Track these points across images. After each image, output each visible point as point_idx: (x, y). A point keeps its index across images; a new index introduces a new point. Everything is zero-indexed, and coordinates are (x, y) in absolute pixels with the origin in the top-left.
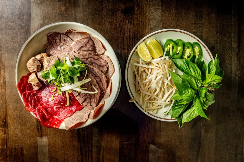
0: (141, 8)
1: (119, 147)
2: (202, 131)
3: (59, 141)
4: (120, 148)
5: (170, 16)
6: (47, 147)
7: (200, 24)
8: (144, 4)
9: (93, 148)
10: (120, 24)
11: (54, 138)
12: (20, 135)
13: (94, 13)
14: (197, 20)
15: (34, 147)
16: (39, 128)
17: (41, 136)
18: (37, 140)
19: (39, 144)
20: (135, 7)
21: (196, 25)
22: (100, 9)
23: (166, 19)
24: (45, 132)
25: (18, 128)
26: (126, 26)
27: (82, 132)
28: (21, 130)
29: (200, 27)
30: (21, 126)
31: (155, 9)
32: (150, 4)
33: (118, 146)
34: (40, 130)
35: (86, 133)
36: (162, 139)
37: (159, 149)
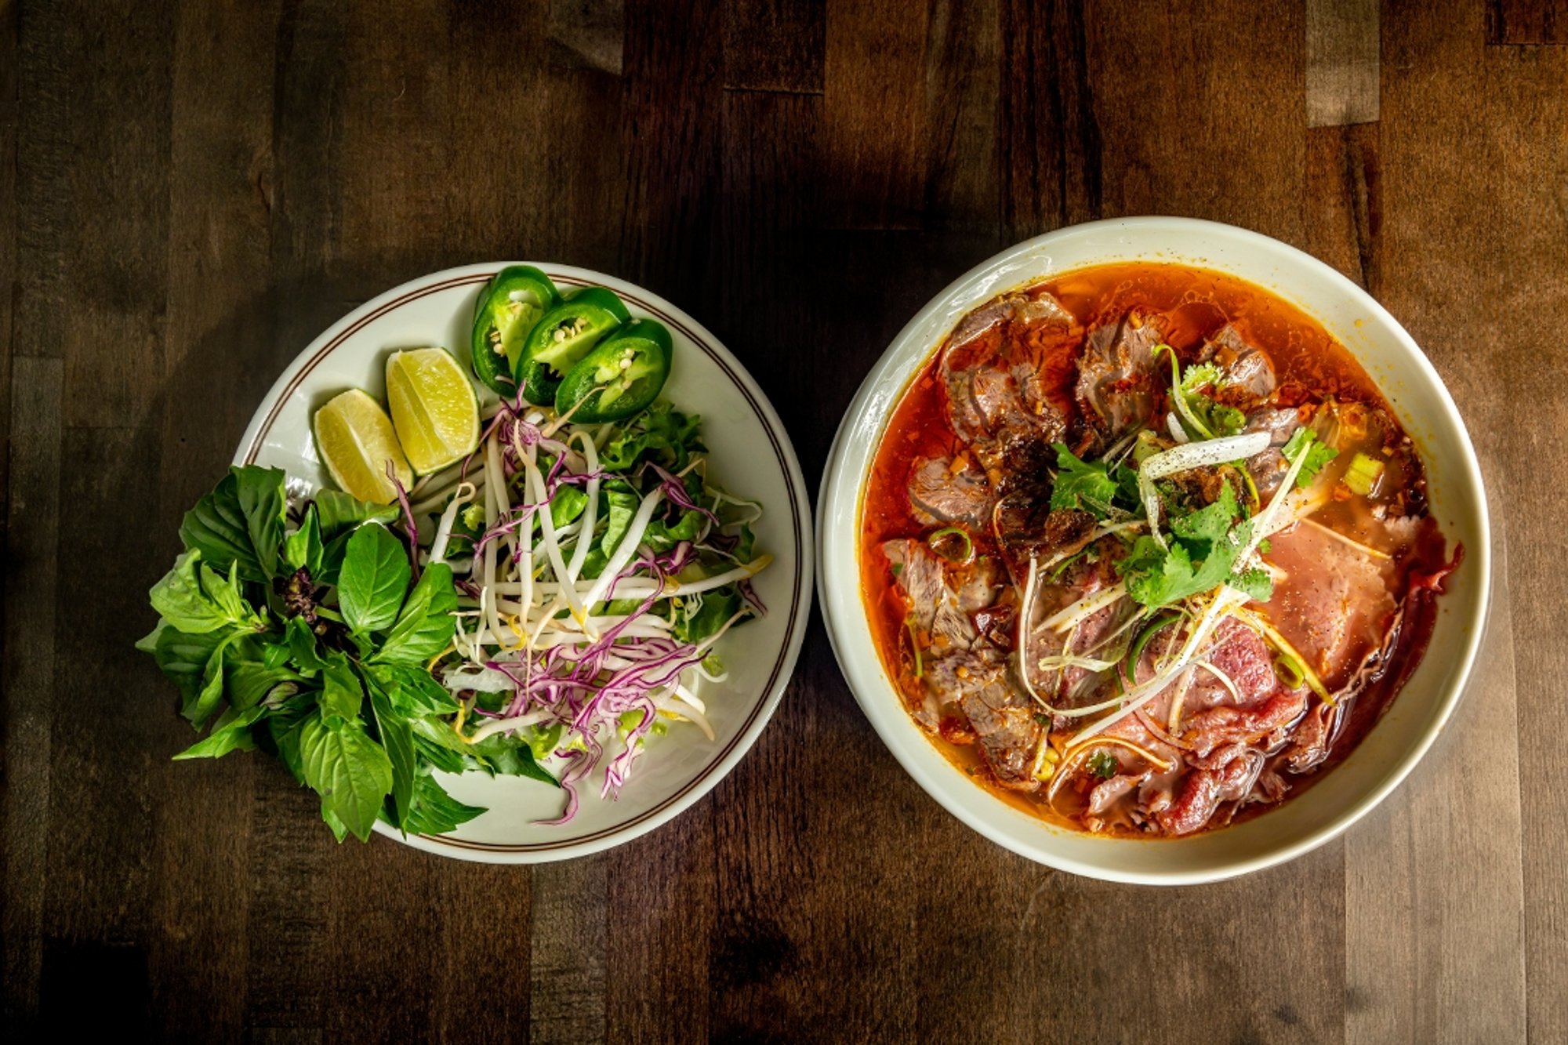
0: (663, 979)
1: (821, 59)
2: (270, 153)
3: (1227, 95)
4: (818, 50)
5: (476, 923)
6: (1311, 54)
7: (273, 872)
8: (646, 1007)
9: (998, 51)
10: (807, 870)
11: (1260, 116)
12: (1504, 134)
13: (979, 946)
14: (294, 898)
15: (1403, 51)
16: (1362, 186)
17: (1349, 130)
18: (1381, 102)
19: (1371, 70)
20: (702, 985)
21: (303, 864)
22: (938, 976)
23: (500, 904)
24: (1320, 160)
25: (1519, 178)
26: (769, 855)
27: (1069, 157)
28: (1492, 168)
29: (275, 848)
30: (1490, 197)
31: (573, 970)
32: (608, 1004)
33: (828, 66)
34: (1360, 172)
35: (1041, 152)
36: (543, 104)
37: (556, 35)
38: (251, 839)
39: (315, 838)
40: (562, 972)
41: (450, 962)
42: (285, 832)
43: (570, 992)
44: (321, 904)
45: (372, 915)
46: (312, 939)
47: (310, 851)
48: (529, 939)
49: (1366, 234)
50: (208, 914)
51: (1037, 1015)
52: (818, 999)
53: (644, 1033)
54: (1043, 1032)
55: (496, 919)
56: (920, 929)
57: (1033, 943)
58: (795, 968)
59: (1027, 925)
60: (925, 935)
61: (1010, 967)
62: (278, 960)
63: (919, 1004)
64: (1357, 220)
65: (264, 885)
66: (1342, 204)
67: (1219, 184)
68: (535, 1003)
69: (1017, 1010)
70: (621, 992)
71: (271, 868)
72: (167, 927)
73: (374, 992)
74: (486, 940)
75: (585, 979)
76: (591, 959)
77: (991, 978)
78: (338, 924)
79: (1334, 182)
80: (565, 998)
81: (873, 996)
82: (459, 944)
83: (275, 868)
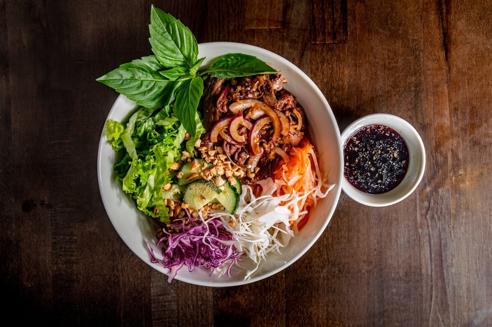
38: (51, 252)
39: (74, 252)
40: (161, 295)
41: (123, 292)
42: (63, 250)
43: (165, 302)
44: (77, 274)
45: (95, 277)
46: (75, 286)
47: (72, 255)
48: (150, 284)
49: (445, 25)
50: (38, 278)
51: (328, 306)
52: (251, 302)
53: (191, 315)
54: (330, 312)
55: (138, 277)
56: (286, 277)
57: (326, 281)
58: (243, 292)
59: (324, 276)
60: (288, 280)
61: (318, 290)
62: (63, 293)
63: (286, 304)
64: (442, 19)
65: (57, 268)
66: (437, 14)
67: (391, 8)
68: (153, 305)
69: (320, 304)
70: (182, 301)
71: (59, 262)
72: (24, 283)
73: (97, 303)
74: (135, 285)
75: (170, 297)
76: (172, 290)
77: (311, 294)
78: (83, 281)
79: (434, 5)
80: (163, 304)
81: (270, 301)
82: (125, 286)
83: (61, 262)
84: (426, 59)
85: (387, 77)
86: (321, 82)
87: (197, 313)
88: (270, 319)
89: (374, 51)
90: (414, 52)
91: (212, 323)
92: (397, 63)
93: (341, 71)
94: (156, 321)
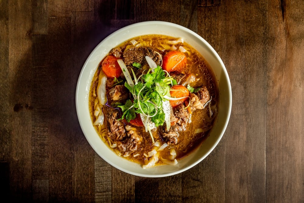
38: (32, 138)
39: (45, 137)
40: (101, 166)
41: (76, 164)
42: (39, 136)
43: (103, 171)
44: (48, 152)
45: (59, 154)
46: (46, 160)
47: (44, 140)
48: (94, 159)
50: (23, 155)
53: (120, 180)
55: (86, 155)
62: (38, 165)
65: (35, 148)
68: (96, 173)
71: (36, 144)
72: (14, 158)
73: (60, 172)
74: (84, 159)
75: (107, 168)
78: (51, 157)
80: (102, 172)
82: (78, 161)
83: (37, 144)
84: (270, 16)
85: (245, 27)
86: (204, 30)
87: (124, 178)
88: (171, 183)
89: (237, 11)
90: (262, 11)
91: (134, 185)
92: (252, 18)
93: (217, 23)
94: (98, 184)
